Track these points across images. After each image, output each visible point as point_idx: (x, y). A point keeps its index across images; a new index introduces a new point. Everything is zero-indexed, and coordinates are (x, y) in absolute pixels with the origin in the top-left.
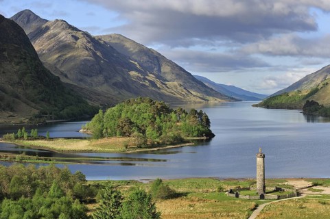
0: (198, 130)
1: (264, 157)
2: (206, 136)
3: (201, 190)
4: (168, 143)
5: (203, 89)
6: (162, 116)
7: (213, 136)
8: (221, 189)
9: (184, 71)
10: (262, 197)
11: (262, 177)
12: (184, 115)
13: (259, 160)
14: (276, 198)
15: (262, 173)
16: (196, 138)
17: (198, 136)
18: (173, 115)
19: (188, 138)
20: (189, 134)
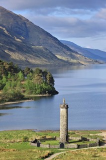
0: (41, 88)
1: (67, 107)
2: (49, 93)
3: (8, 141)
4: (7, 100)
5: (68, 53)
6: (9, 75)
7: (57, 93)
8: (26, 140)
9: (51, 36)
10: (62, 146)
11: (65, 127)
12: (31, 74)
13: (63, 111)
14: (76, 147)
15: (65, 123)
16: (39, 95)
17: (41, 93)
18: (20, 74)
19: (31, 95)
20: (32, 92)
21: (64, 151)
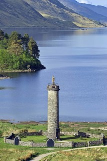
0: (20, 60)
1: (58, 89)
5: (59, 10)
11: (55, 117)
12: (5, 40)
16: (17, 71)
19: (5, 71)
21: (53, 151)
